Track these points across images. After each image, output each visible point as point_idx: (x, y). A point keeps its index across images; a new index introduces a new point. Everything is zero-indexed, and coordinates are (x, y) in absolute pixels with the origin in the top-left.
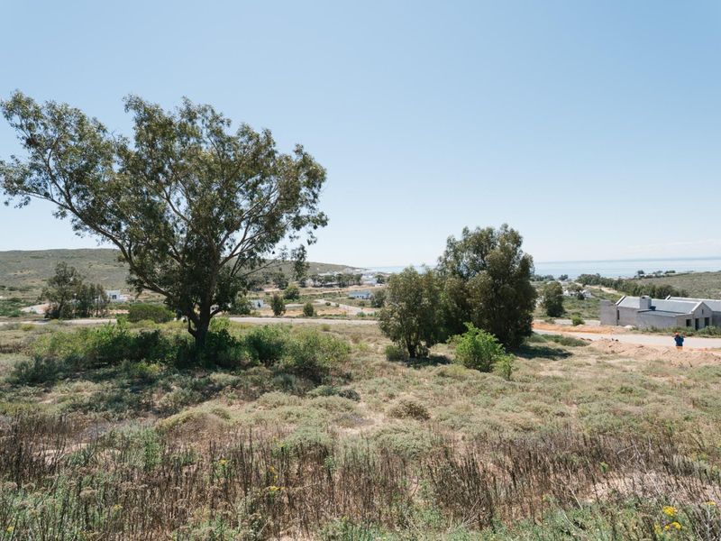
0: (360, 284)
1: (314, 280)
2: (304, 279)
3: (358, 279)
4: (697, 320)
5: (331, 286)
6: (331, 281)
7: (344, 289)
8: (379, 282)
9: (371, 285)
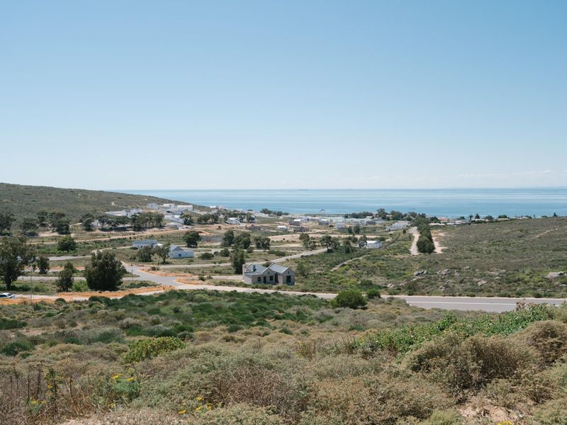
0: (161, 227)
1: (102, 221)
2: (90, 221)
3: (158, 221)
4: (265, 278)
5: (124, 229)
6: (123, 223)
7: (140, 234)
8: (186, 223)
9: (176, 227)
